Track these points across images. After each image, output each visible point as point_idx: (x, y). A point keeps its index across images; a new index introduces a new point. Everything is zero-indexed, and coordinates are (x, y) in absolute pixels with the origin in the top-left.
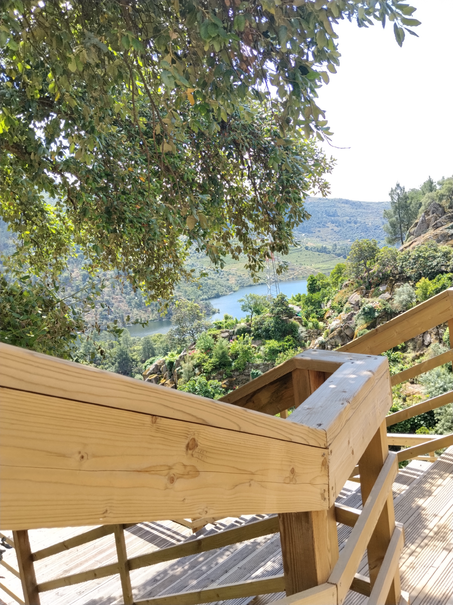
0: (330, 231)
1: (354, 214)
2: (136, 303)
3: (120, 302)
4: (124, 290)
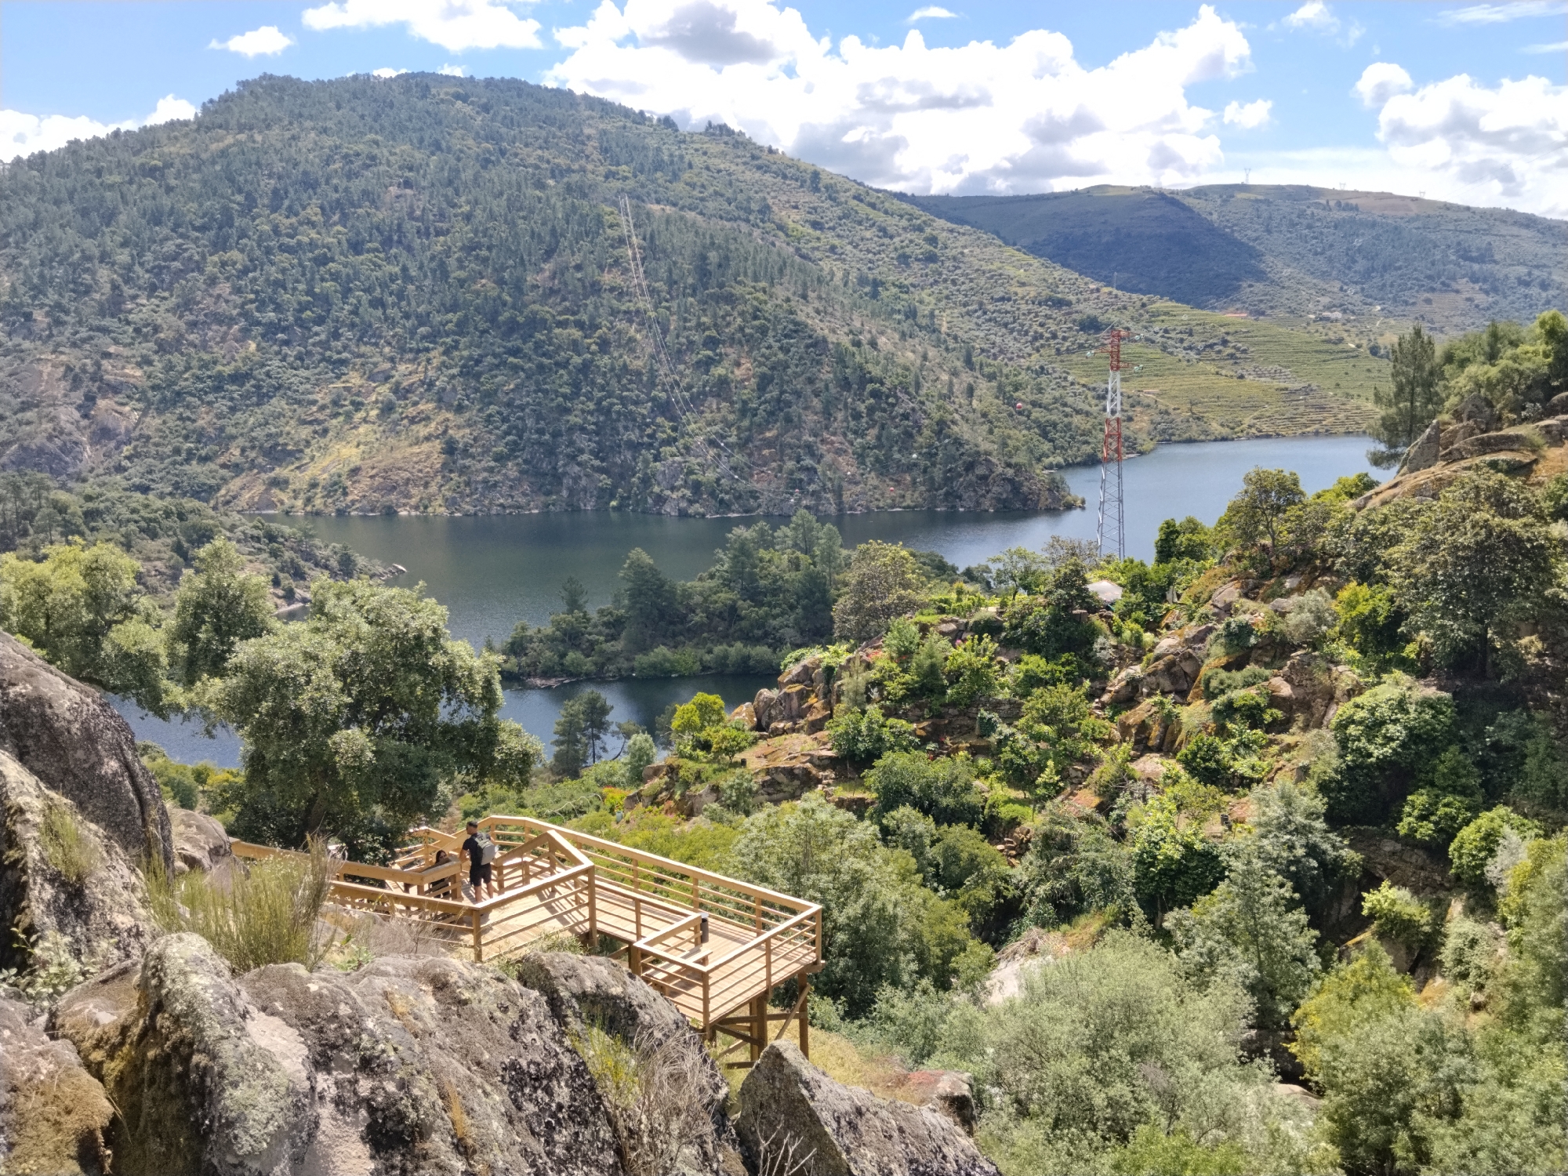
0: (1462, 304)
1: (1544, 261)
2: (877, 460)
3: (839, 452)
4: (852, 424)
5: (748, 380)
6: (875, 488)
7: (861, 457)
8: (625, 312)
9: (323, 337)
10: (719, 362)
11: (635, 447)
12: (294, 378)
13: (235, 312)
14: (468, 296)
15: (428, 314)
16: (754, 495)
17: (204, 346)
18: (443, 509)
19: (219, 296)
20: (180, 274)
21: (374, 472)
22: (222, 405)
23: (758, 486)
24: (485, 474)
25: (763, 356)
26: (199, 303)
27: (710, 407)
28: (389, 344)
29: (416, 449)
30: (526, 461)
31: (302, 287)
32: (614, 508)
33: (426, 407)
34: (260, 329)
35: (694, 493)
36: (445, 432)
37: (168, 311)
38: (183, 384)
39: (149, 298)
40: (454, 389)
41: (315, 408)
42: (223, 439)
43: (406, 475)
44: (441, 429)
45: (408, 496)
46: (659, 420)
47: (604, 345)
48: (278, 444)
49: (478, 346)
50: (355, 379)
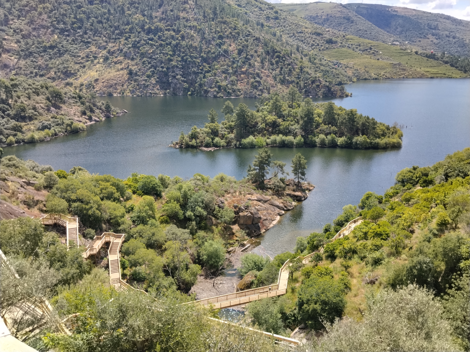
2: (280, 79)
3: (268, 76)
4: (271, 67)
5: (234, 51)
6: (280, 89)
7: (275, 78)
8: (189, 27)
9: (81, 33)
10: (224, 44)
11: (196, 74)
12: (72, 48)
13: (49, 25)
14: (133, 20)
15: (119, 26)
16: (239, 90)
17: (39, 36)
18: (129, 94)
19: (43, 19)
20: (28, 12)
21: (104, 80)
22: (47, 57)
23: (240, 88)
24: (144, 82)
25: (239, 42)
26: (36, 22)
27: (221, 60)
28: (105, 36)
29: (118, 73)
30: (158, 78)
31: (72, 16)
32: (189, 95)
33: (121, 58)
34: (58, 31)
35: (219, 90)
36: (128, 67)
37: (25, 24)
38: (33, 49)
39: (18, 19)
40: (130, 52)
41: (80, 58)
42: (48, 69)
43: (115, 82)
44: (126, 66)
45: (116, 89)
46: (204, 64)
47: (183, 37)
48: (68, 71)
49: (138, 37)
50: (94, 49)
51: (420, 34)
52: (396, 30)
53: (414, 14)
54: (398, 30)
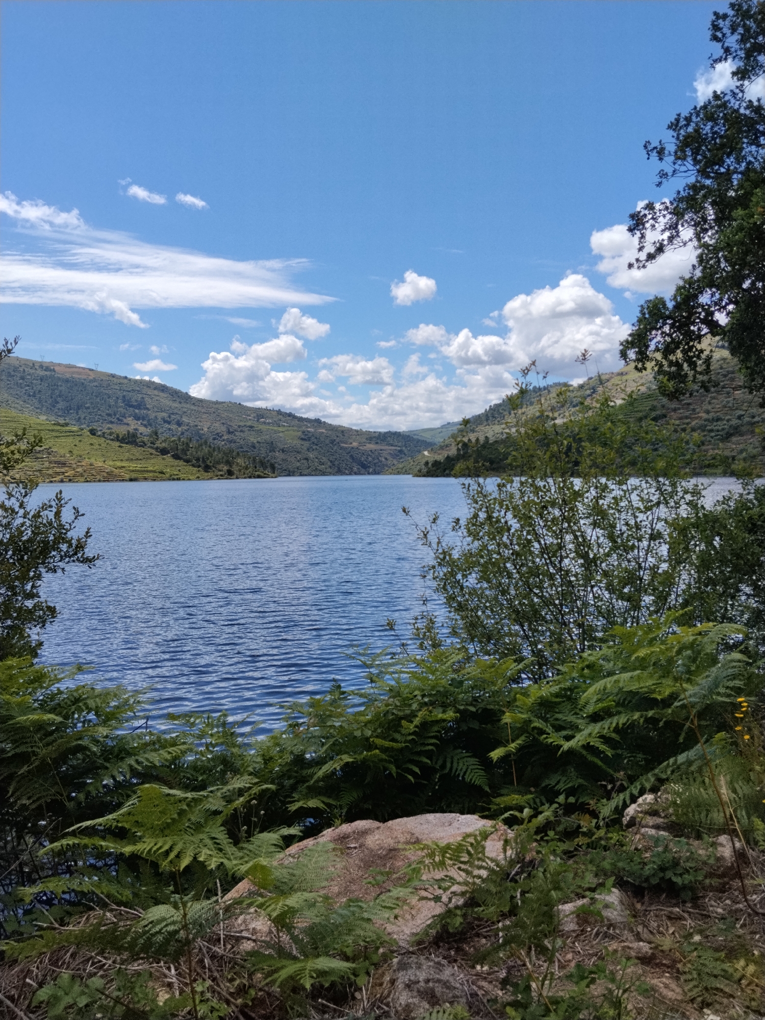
51: (109, 415)
52: (54, 406)
53: (91, 378)
54: (59, 406)
